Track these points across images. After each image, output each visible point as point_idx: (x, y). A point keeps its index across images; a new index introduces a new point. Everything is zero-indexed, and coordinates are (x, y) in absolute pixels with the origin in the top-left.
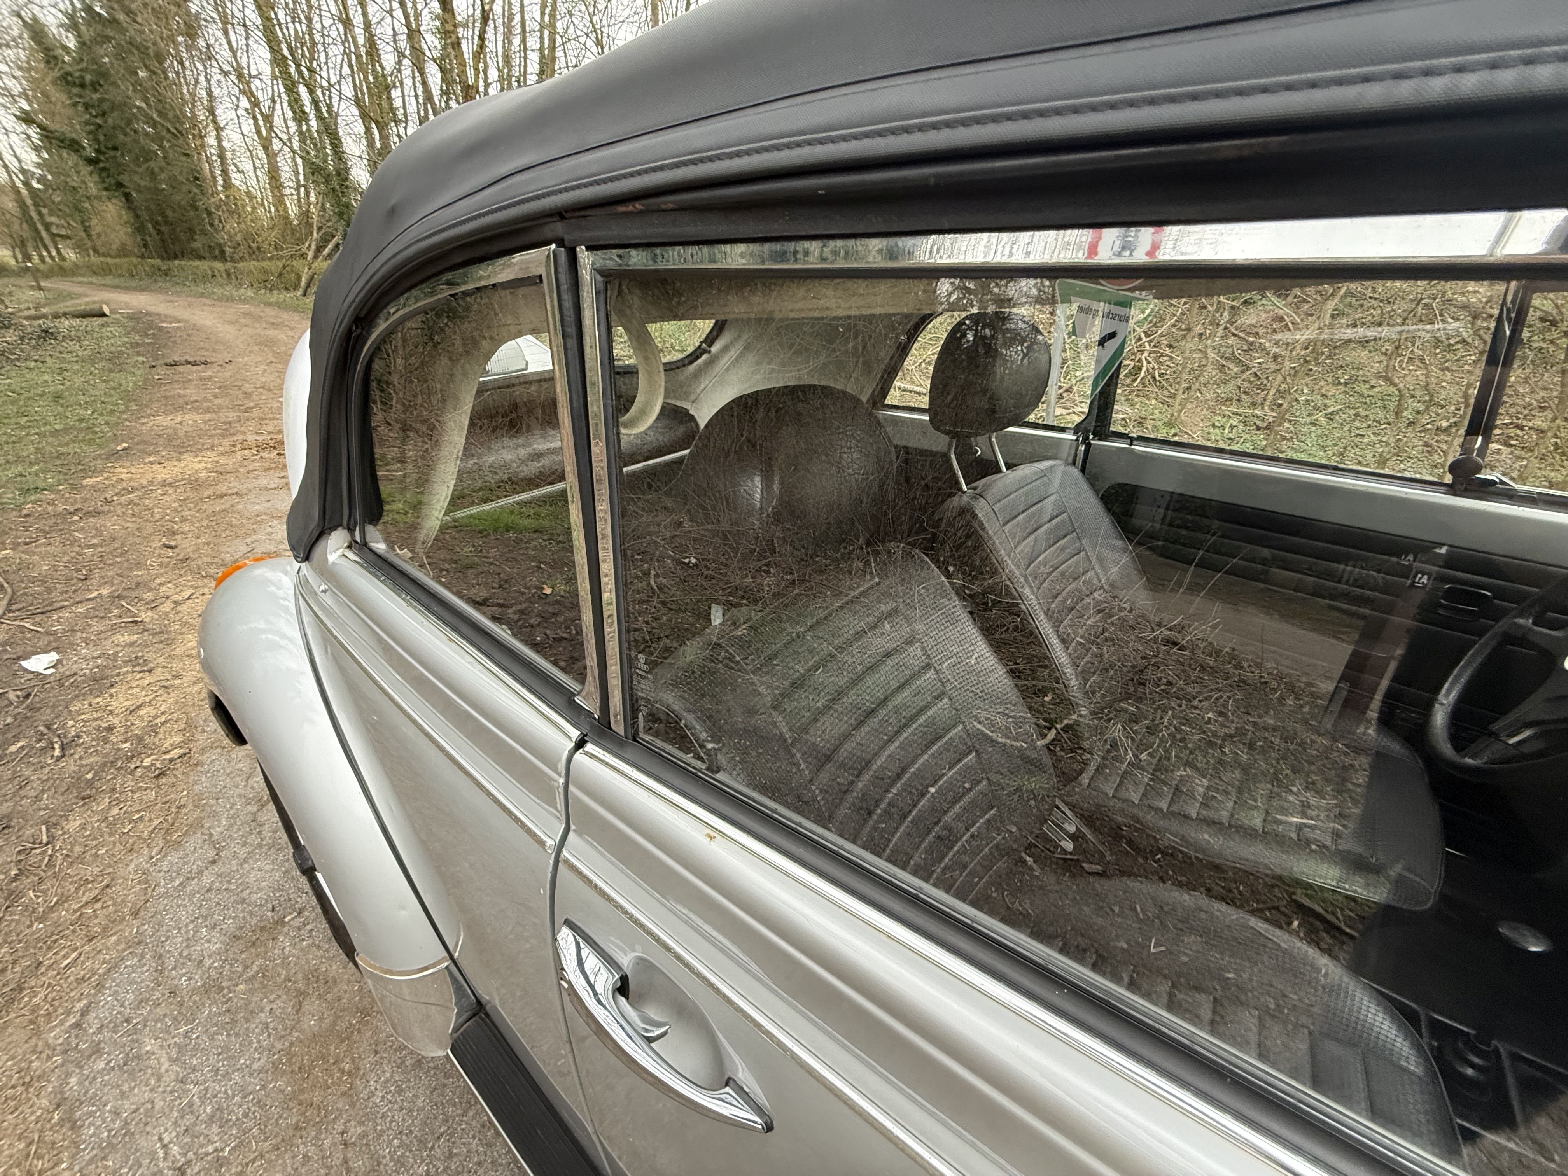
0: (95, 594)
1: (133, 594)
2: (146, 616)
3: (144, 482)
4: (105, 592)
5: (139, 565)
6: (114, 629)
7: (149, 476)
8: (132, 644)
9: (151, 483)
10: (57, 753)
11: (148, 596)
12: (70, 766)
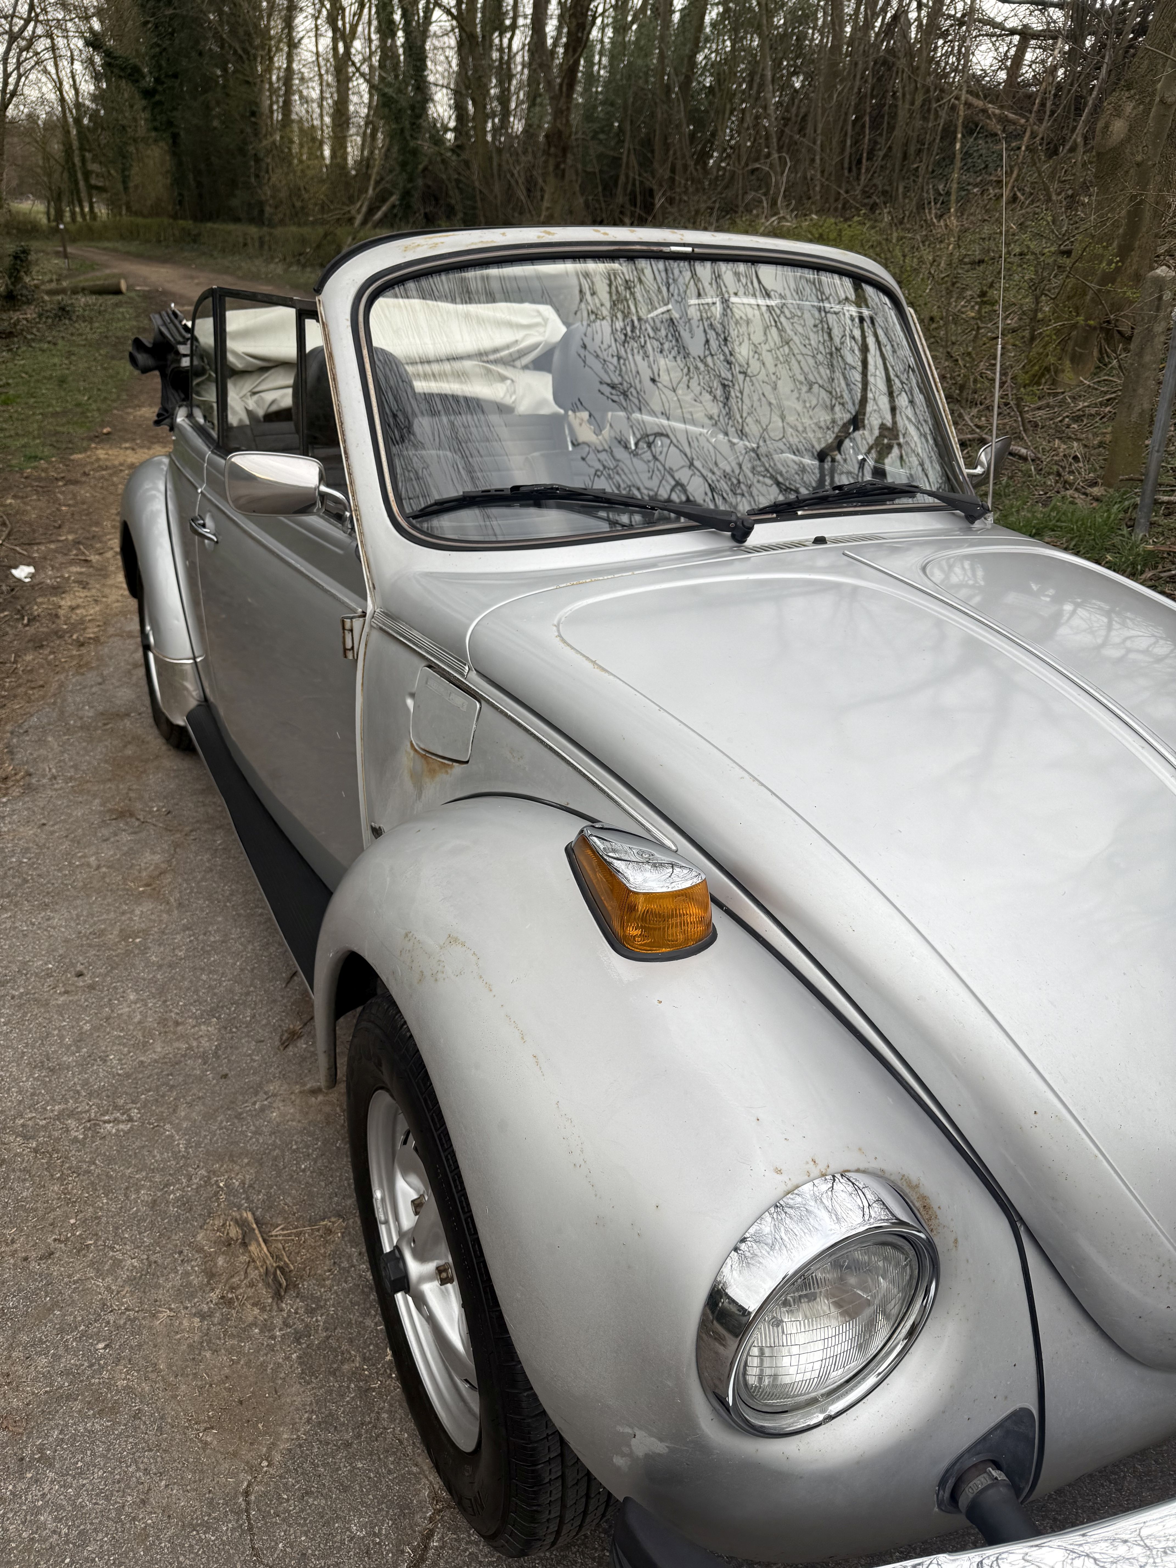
0: (63, 538)
1: (89, 543)
2: (94, 558)
3: (116, 463)
4: (70, 537)
5: (97, 524)
6: (72, 563)
7: (121, 459)
8: (81, 573)
9: (121, 464)
10: (25, 621)
11: (98, 545)
12: (31, 630)
